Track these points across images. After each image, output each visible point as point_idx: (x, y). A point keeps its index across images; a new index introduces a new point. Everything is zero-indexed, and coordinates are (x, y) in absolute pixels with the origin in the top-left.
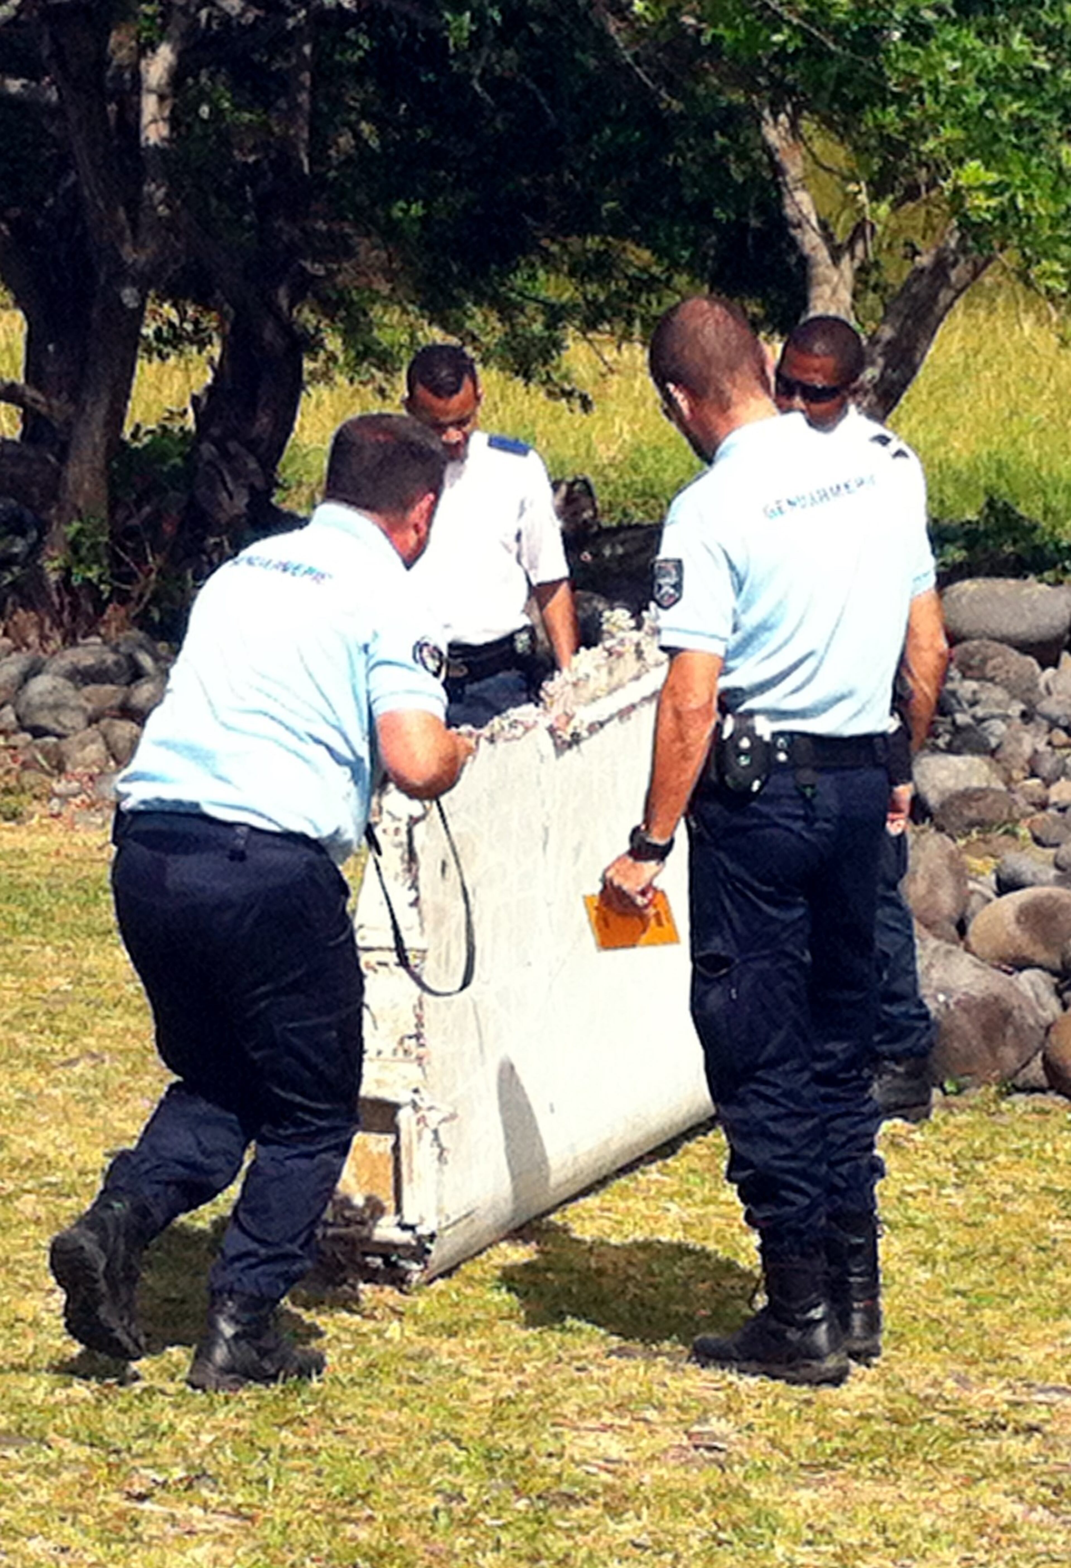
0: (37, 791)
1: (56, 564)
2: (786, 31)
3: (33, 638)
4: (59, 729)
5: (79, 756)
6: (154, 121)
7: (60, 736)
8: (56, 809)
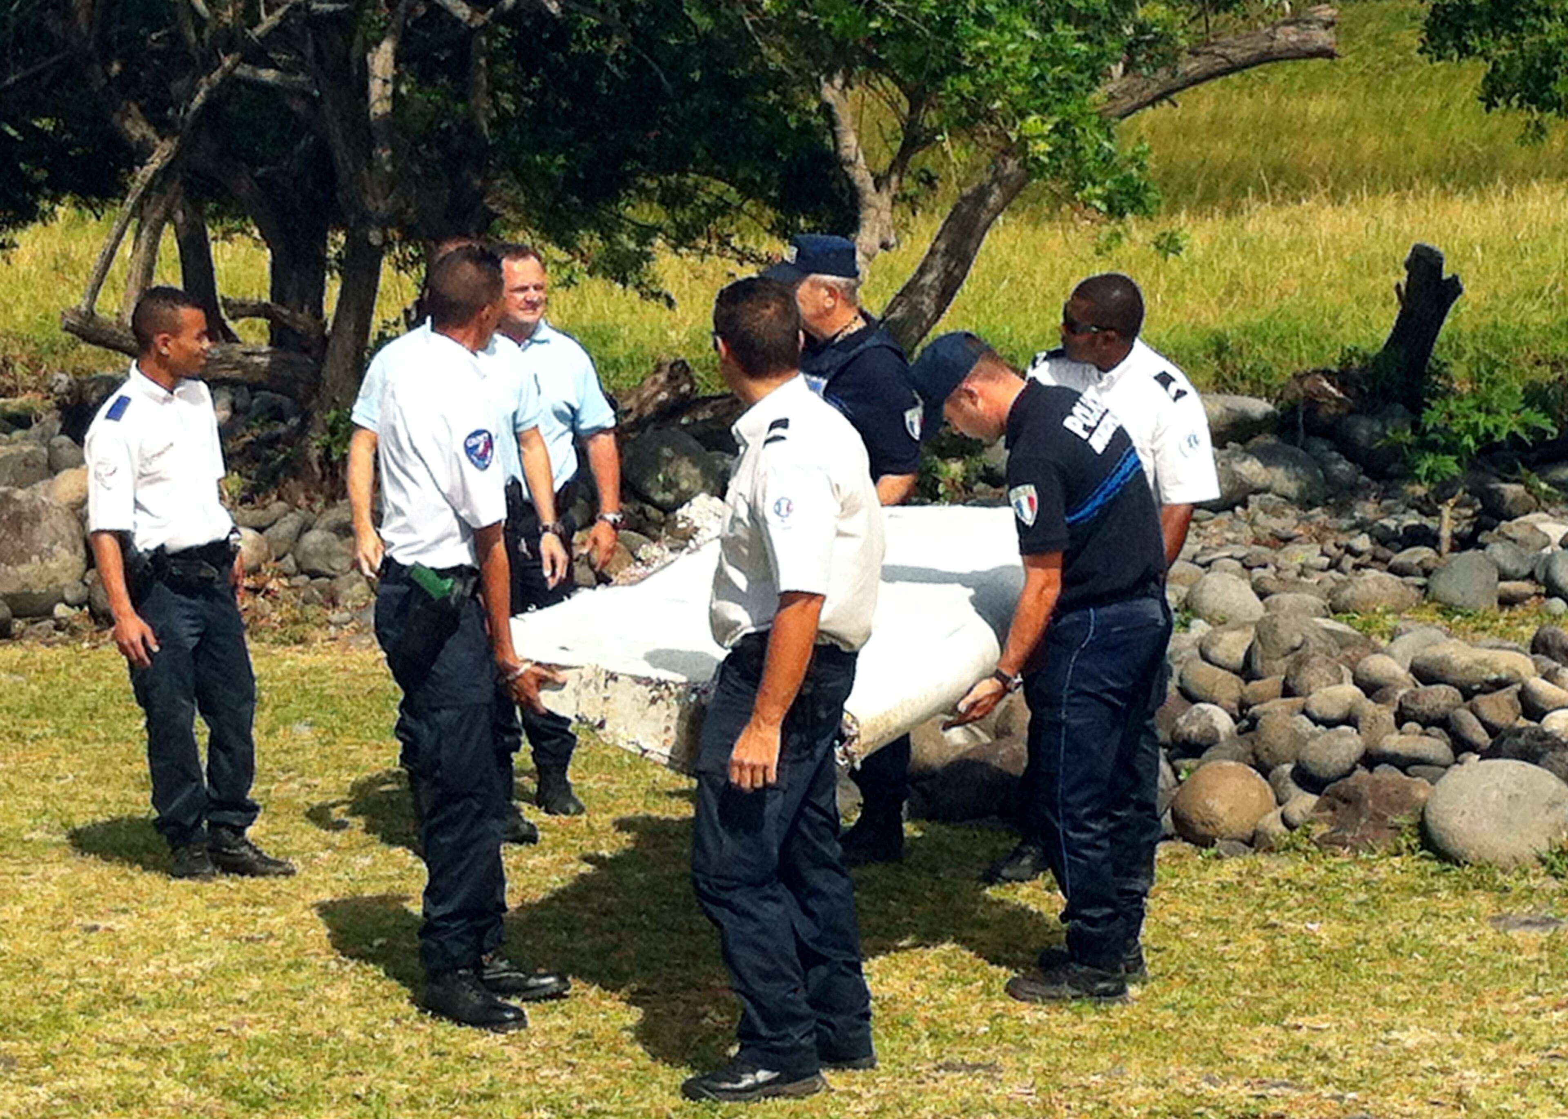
0: (318, 621)
1: (317, 443)
2: (879, 18)
3: (302, 501)
4: (332, 573)
5: (348, 591)
6: (380, 99)
7: (332, 577)
8: (333, 635)
